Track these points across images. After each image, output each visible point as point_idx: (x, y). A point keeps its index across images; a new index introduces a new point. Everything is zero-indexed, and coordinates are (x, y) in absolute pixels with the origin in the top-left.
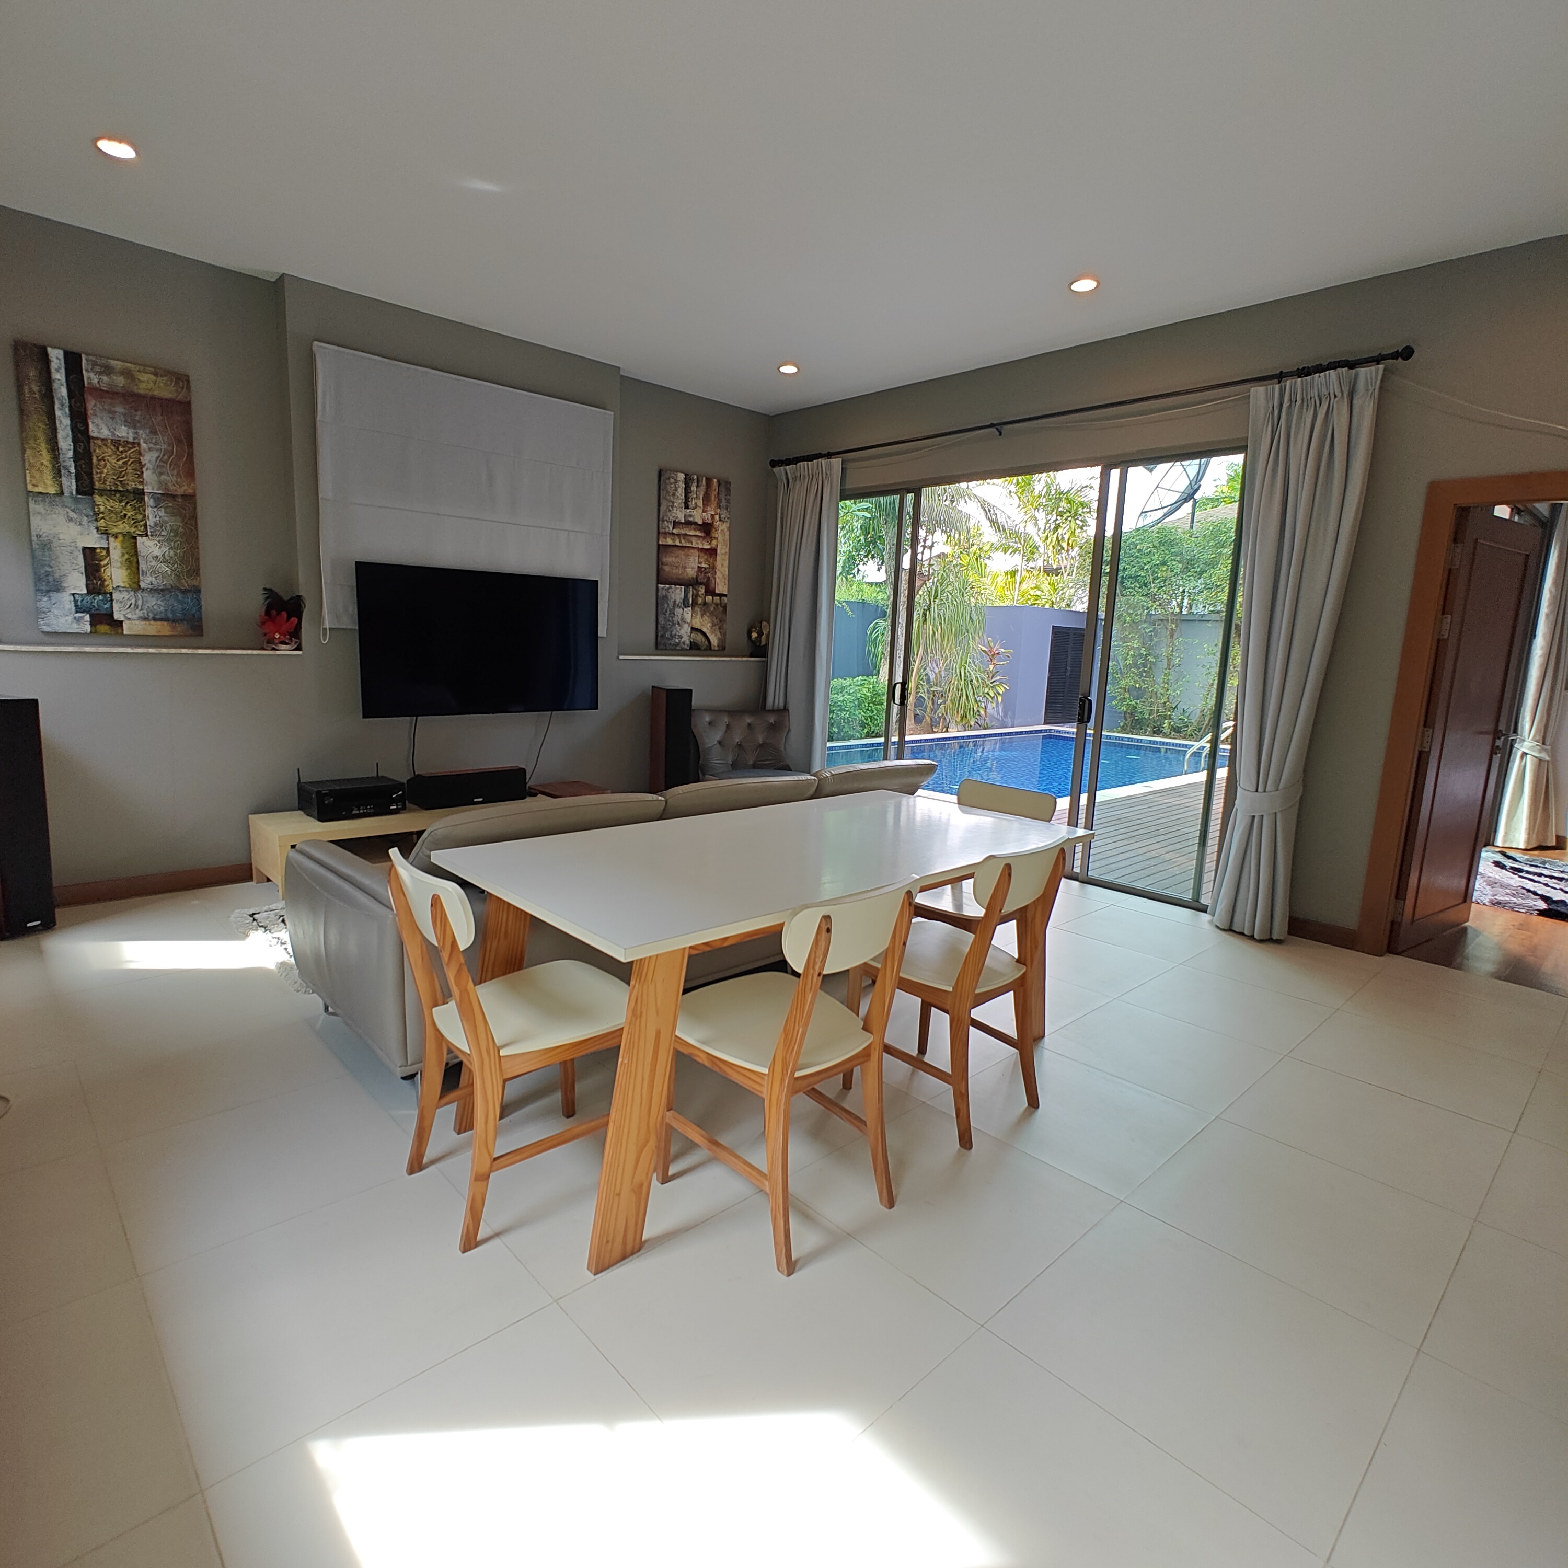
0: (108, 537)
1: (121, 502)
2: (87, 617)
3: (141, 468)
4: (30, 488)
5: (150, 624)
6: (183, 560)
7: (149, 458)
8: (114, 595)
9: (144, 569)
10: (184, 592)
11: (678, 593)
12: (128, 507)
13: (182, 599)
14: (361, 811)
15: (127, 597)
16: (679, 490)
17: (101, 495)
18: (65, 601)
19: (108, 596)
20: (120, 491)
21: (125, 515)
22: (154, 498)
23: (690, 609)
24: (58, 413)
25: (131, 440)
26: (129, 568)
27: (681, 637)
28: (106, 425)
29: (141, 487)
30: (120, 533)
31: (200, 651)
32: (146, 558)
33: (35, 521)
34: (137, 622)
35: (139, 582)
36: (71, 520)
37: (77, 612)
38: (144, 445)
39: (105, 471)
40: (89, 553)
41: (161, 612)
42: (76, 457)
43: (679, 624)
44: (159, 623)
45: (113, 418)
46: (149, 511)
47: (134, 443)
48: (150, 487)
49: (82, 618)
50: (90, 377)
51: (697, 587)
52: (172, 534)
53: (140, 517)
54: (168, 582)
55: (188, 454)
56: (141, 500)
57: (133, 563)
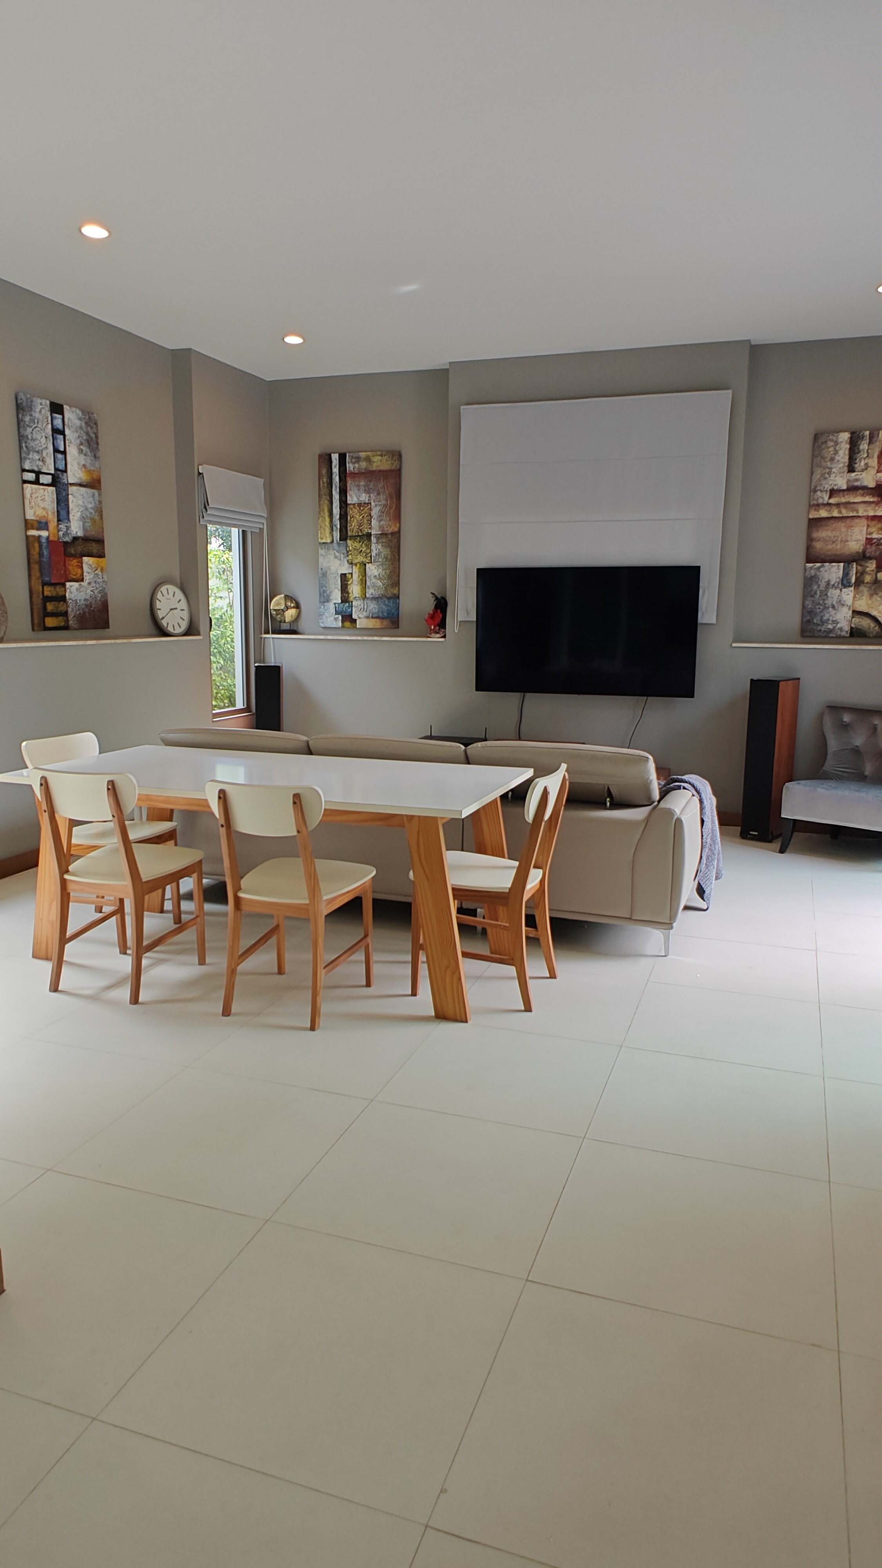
0: (352, 566)
1: (360, 542)
2: (340, 618)
3: (371, 519)
4: (320, 540)
5: (370, 621)
6: (390, 577)
7: (375, 512)
8: (353, 603)
9: (369, 585)
10: (389, 598)
11: (834, 572)
12: (363, 545)
13: (388, 604)
15: (359, 604)
16: (841, 453)
17: (350, 540)
18: (331, 607)
19: (351, 603)
20: (360, 536)
21: (361, 550)
22: (376, 538)
23: (852, 589)
24: (334, 493)
25: (367, 502)
26: (361, 585)
27: (835, 622)
28: (355, 495)
29: (370, 531)
30: (359, 562)
31: (384, 639)
32: (370, 577)
33: (321, 560)
34: (363, 620)
35: (366, 593)
36: (336, 557)
37: (336, 614)
38: (373, 503)
39: (354, 524)
40: (343, 576)
41: (376, 613)
42: (340, 519)
43: (833, 607)
44: (375, 620)
45: (359, 490)
46: (373, 547)
47: (368, 503)
48: (374, 530)
49: (338, 618)
50: (350, 467)
51: (863, 563)
52: (384, 560)
53: (369, 551)
54: (381, 592)
55: (396, 505)
56: (370, 540)
57: (363, 582)
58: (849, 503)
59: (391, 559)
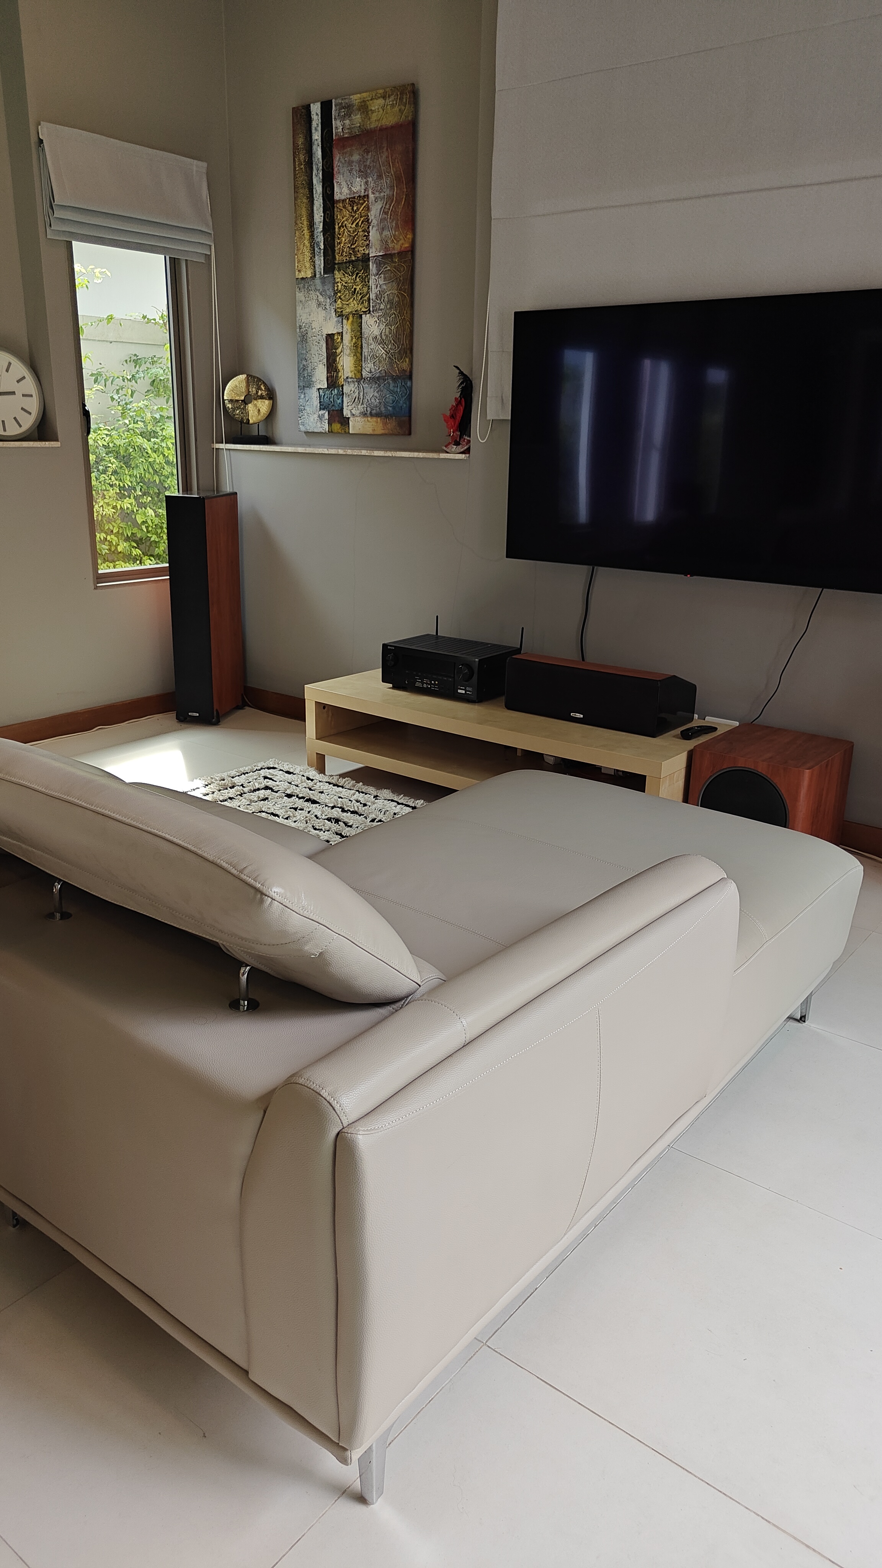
0: (342, 319)
1: (353, 273)
2: (327, 415)
3: (368, 228)
4: (297, 274)
5: (368, 421)
6: (397, 339)
7: (375, 213)
8: (345, 388)
9: (366, 354)
12: (358, 280)
13: (392, 389)
14: (425, 686)
15: (353, 389)
17: (339, 270)
18: (314, 396)
19: (341, 389)
20: (353, 261)
22: (377, 264)
24: (315, 181)
25: (362, 194)
26: (356, 354)
28: (346, 182)
29: (367, 252)
30: (351, 312)
32: (367, 339)
33: (299, 310)
34: (358, 419)
35: (362, 370)
36: (319, 304)
37: (320, 409)
38: (371, 196)
39: (344, 239)
40: (330, 339)
41: (377, 407)
42: (325, 231)
44: (374, 419)
45: (350, 171)
46: (372, 283)
47: (364, 196)
48: (374, 250)
49: (323, 415)
50: (338, 126)
52: (388, 307)
53: (365, 290)
54: (384, 367)
55: (406, 195)
56: (367, 268)
57: (358, 348)
59: (399, 302)
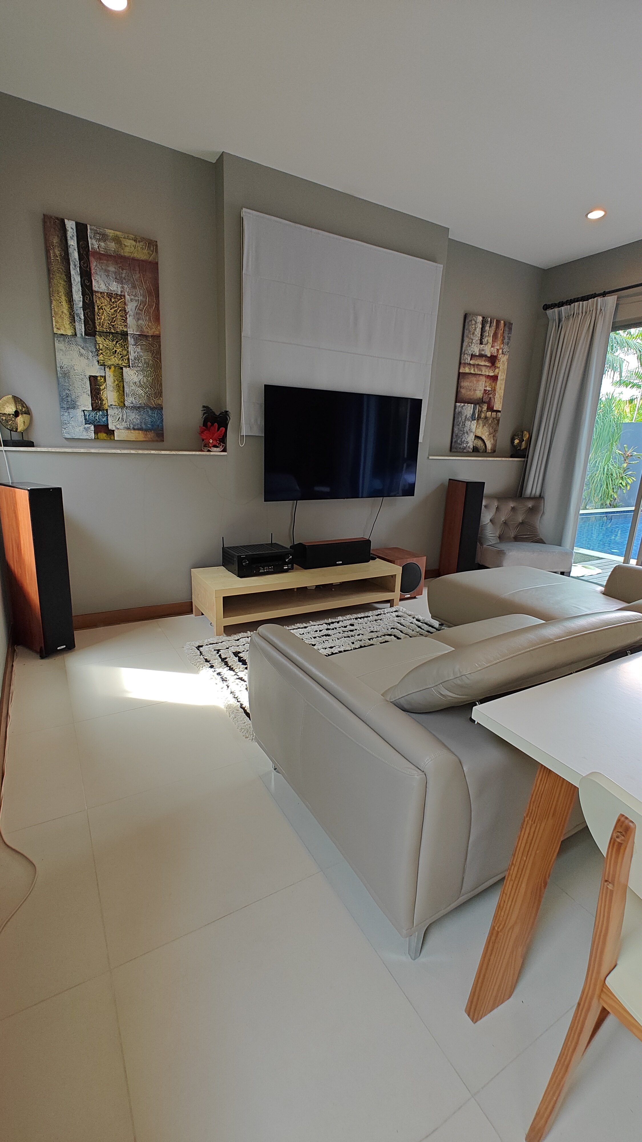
0: (105, 368)
1: (113, 341)
2: (92, 428)
3: (126, 315)
4: (55, 330)
5: (131, 432)
6: (152, 386)
7: (131, 307)
8: (108, 411)
9: (127, 392)
10: (152, 409)
11: (468, 410)
12: (118, 345)
13: (151, 414)
14: (265, 570)
15: (117, 413)
16: (478, 329)
17: (100, 336)
18: (79, 415)
19: (105, 412)
20: (112, 333)
21: (116, 351)
22: (134, 338)
23: (476, 421)
24: (72, 272)
25: (119, 293)
26: (118, 391)
27: (467, 442)
28: (103, 281)
29: (125, 330)
30: (113, 365)
31: (163, 452)
32: (129, 383)
33: (59, 355)
34: (123, 431)
35: (124, 401)
36: (81, 355)
37: (86, 424)
38: (127, 297)
39: (103, 317)
40: (93, 379)
41: (138, 424)
42: (84, 308)
43: (467, 433)
44: (137, 431)
45: (108, 276)
46: (131, 348)
47: (121, 295)
48: (132, 330)
49: (89, 428)
50: (93, 244)
51: (482, 405)
52: (145, 366)
53: (125, 353)
54: (142, 401)
55: (156, 304)
56: (126, 340)
57: (121, 387)
58: (478, 365)
59: (153, 365)
